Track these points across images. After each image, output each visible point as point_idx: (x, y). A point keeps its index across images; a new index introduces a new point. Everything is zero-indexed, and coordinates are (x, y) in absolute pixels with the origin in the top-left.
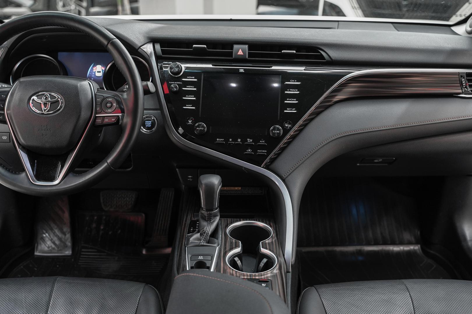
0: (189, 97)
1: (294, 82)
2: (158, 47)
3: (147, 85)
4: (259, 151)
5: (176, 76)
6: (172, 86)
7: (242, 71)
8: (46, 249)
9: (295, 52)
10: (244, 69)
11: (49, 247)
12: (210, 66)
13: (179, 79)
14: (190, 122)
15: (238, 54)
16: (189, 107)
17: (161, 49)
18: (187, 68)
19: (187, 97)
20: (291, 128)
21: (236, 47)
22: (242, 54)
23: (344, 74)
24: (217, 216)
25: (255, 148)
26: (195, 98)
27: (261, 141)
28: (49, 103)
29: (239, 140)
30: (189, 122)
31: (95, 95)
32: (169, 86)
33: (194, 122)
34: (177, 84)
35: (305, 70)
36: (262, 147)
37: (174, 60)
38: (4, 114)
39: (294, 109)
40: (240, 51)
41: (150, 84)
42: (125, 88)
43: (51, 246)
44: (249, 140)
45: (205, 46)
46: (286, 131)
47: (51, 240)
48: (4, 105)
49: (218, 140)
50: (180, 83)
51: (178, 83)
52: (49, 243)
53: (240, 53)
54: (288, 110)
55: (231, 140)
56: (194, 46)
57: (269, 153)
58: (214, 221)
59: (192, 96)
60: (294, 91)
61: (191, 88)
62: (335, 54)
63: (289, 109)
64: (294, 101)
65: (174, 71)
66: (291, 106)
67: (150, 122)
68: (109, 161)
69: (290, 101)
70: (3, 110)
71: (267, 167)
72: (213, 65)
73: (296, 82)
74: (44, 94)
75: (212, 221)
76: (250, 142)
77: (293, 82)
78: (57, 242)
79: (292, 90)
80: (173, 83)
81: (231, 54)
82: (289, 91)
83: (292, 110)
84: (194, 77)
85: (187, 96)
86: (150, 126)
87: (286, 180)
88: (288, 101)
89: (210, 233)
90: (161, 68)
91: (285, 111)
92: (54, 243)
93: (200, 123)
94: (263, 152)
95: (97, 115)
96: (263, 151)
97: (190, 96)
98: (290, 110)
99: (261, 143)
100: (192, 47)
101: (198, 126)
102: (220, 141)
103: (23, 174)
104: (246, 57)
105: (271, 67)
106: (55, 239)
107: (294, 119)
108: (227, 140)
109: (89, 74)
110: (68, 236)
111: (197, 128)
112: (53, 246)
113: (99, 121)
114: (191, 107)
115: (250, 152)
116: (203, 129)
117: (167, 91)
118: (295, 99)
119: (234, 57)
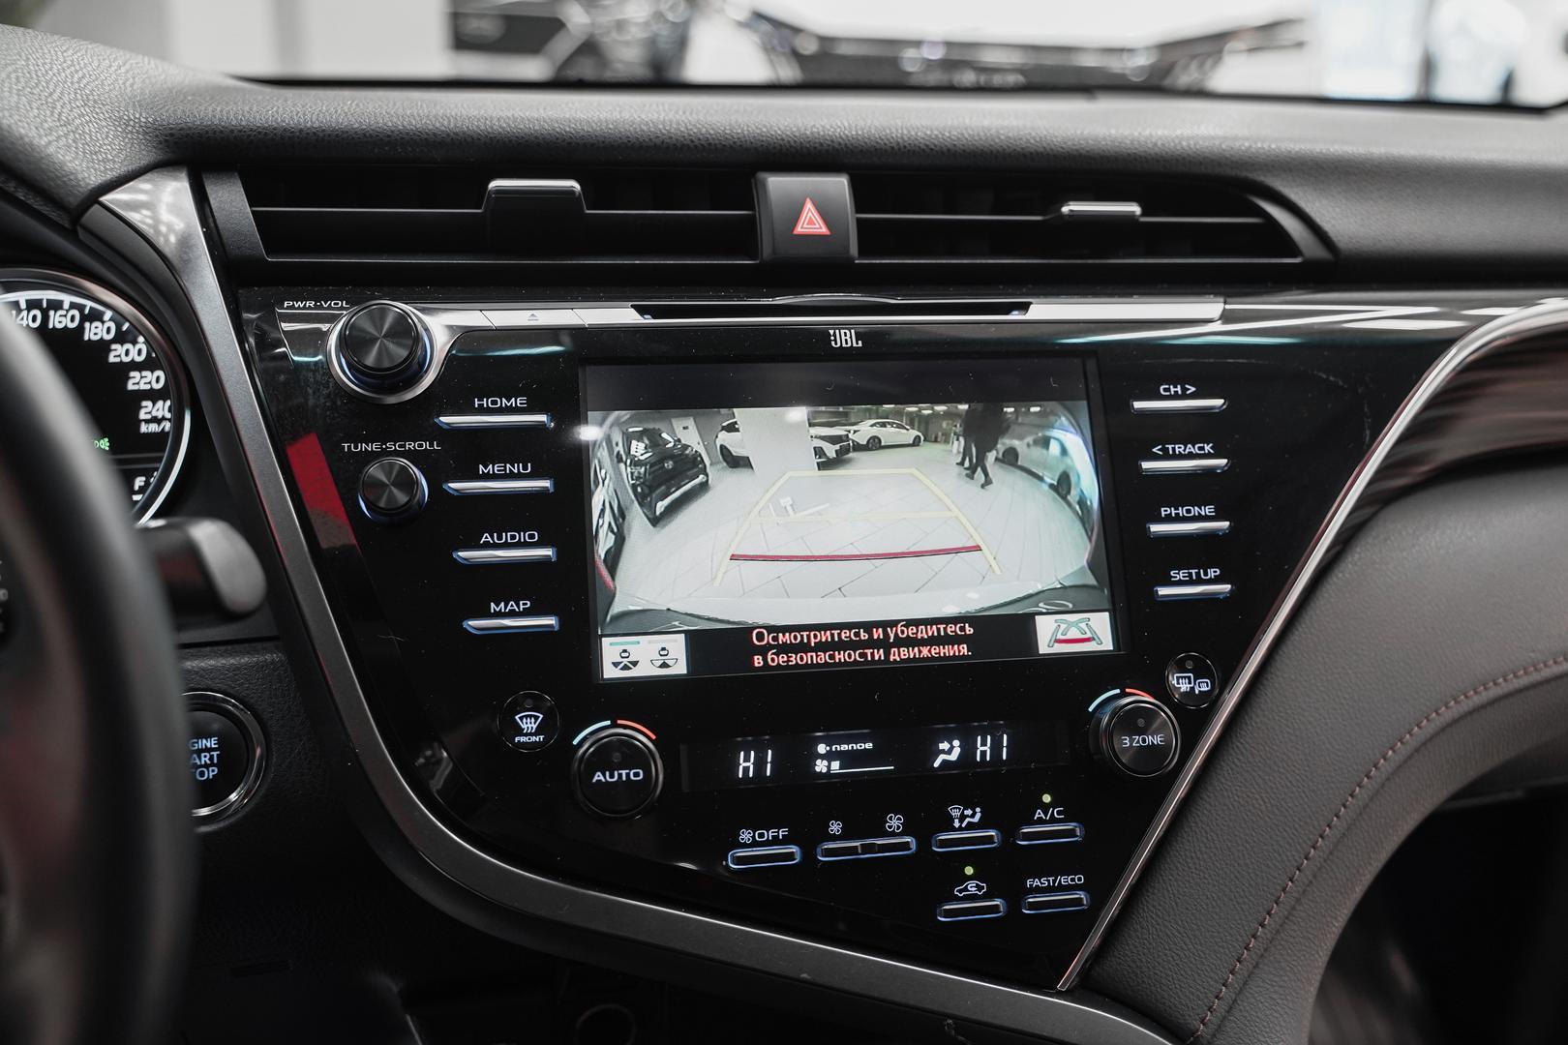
0: (506, 546)
1: (1184, 396)
2: (231, 199)
3: (192, 554)
4: (1037, 883)
5: (392, 400)
6: (374, 471)
7: (845, 339)
9: (1134, 208)
10: (860, 330)
12: (623, 315)
13: (414, 419)
14: (529, 725)
15: (799, 230)
16: (512, 614)
17: (253, 212)
18: (466, 337)
19: (487, 546)
20: (1213, 700)
21: (779, 185)
22: (824, 230)
25: (1005, 866)
26: (548, 552)
27: (1039, 814)
29: (895, 822)
30: (520, 732)
32: (348, 476)
33: (559, 728)
34: (412, 456)
35: (1226, 317)
36: (1052, 859)
37: (357, 285)
39: (1212, 573)
41: (212, 538)
45: (573, 184)
46: (1193, 716)
49: (745, 836)
50: (426, 445)
51: (410, 446)
53: (811, 223)
54: (1180, 583)
55: (835, 827)
56: (494, 184)
57: (1098, 893)
59: (525, 536)
60: (1191, 456)
61: (512, 476)
63: (1181, 575)
64: (1206, 519)
65: (386, 364)
66: (1193, 552)
67: (212, 743)
69: (1178, 519)
71: (1089, 989)
72: (642, 310)
73: (1193, 396)
76: (971, 827)
77: (1176, 397)
79: (1179, 449)
80: (374, 447)
81: (744, 235)
82: (1166, 456)
83: (1199, 582)
84: (519, 403)
85: (486, 538)
86: (213, 772)
88: (1169, 519)
90: (266, 343)
91: (1162, 591)
94: (1062, 888)
96: (1064, 880)
97: (507, 537)
98: (1191, 582)
99: (1041, 823)
100: (479, 193)
101: (601, 759)
102: (768, 844)
104: (847, 247)
105: (1025, 307)
107: (1215, 639)
108: (809, 834)
111: (598, 777)
114: (526, 613)
115: (973, 898)
116: (636, 775)
117: (337, 534)
118: (1208, 510)
119: (767, 251)
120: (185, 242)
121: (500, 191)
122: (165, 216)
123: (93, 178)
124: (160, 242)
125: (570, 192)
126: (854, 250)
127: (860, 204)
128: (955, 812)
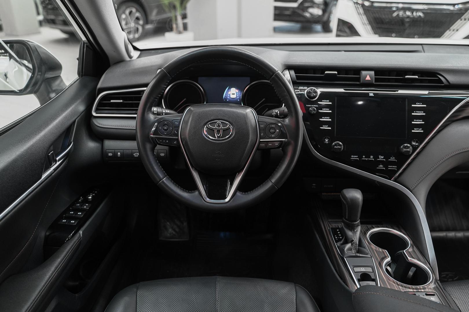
1: (420, 105)
2: (293, 72)
4: (390, 166)
5: (312, 100)
6: (310, 109)
7: (371, 95)
8: (168, 235)
9: (417, 77)
10: (374, 94)
11: (170, 234)
12: (342, 90)
13: (315, 103)
14: (327, 140)
15: (366, 79)
16: (326, 127)
17: (296, 75)
18: (322, 92)
19: (323, 119)
20: (418, 146)
21: (364, 73)
22: (370, 79)
24: (359, 226)
25: (386, 164)
26: (330, 120)
27: (391, 158)
28: (221, 131)
29: (372, 157)
30: (326, 141)
31: (258, 122)
33: (331, 141)
35: (429, 93)
36: (392, 163)
37: (308, 85)
38: (178, 140)
39: (421, 129)
40: (368, 76)
42: (274, 112)
43: (172, 233)
44: (381, 158)
45: (336, 72)
46: (415, 148)
47: (172, 228)
48: (178, 131)
49: (352, 156)
50: (316, 106)
51: (314, 106)
52: (170, 230)
53: (368, 78)
54: (416, 130)
55: (364, 157)
56: (326, 72)
57: (399, 169)
58: (357, 231)
59: (328, 118)
60: (420, 113)
61: (327, 110)
62: (452, 79)
63: (416, 129)
64: (421, 122)
65: (312, 96)
66: (418, 126)
69: (416, 121)
70: (177, 135)
71: (397, 181)
72: (344, 90)
74: (216, 122)
75: (355, 231)
76: (382, 159)
77: (419, 105)
78: (177, 230)
79: (418, 112)
80: (310, 106)
81: (358, 79)
82: (416, 113)
83: (418, 130)
84: (328, 101)
85: (323, 118)
87: (413, 191)
88: (415, 121)
89: (358, 242)
91: (413, 131)
92: (174, 230)
93: (336, 142)
95: (261, 140)
96: (394, 167)
97: (325, 118)
98: (417, 130)
99: (391, 159)
100: (323, 73)
101: (336, 145)
102: (355, 158)
103: (197, 193)
104: (373, 82)
105: (398, 91)
106: (175, 227)
107: (420, 138)
108: (360, 157)
109: (225, 96)
110: (185, 224)
111: (335, 147)
112: (174, 233)
113: (262, 145)
114: (327, 127)
115: (381, 167)
116: (340, 147)
118: (421, 121)
119: (361, 81)
120: (290, 80)
121: (327, 74)
122: (287, 76)
125: (336, 74)
127: (375, 75)
128: (380, 156)
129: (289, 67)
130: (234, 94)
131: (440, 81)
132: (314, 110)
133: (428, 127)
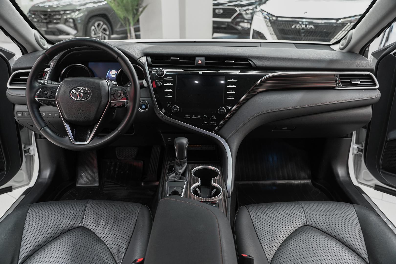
0: (169, 90)
1: (233, 80)
2: (149, 59)
4: (211, 123)
5: (161, 77)
6: (158, 83)
7: (201, 73)
8: (83, 182)
9: (233, 61)
10: (202, 73)
11: (85, 181)
12: (181, 70)
13: (162, 79)
14: (169, 105)
15: (199, 63)
16: (168, 96)
17: (151, 60)
18: (167, 72)
19: (167, 90)
20: (231, 109)
21: (197, 58)
23: (264, 75)
24: (186, 163)
25: (209, 121)
26: (172, 91)
27: (212, 117)
28: (82, 94)
29: (199, 116)
30: (168, 105)
31: (111, 89)
32: (156, 82)
33: (171, 105)
34: (161, 82)
35: (239, 73)
36: (213, 120)
37: (159, 67)
38: (55, 101)
39: (233, 97)
40: (200, 61)
41: (144, 82)
42: (129, 84)
43: (86, 181)
44: (206, 116)
46: (228, 110)
47: (86, 177)
48: (55, 95)
49: (186, 116)
50: (163, 81)
52: (85, 179)
53: (200, 62)
55: (194, 116)
56: (171, 58)
57: (217, 125)
58: (184, 166)
60: (233, 86)
61: (170, 84)
62: (258, 63)
63: (230, 97)
65: (159, 74)
66: (231, 95)
67: (145, 105)
68: (119, 129)
69: (230, 92)
70: (54, 98)
71: (216, 133)
72: (183, 70)
73: (234, 80)
74: (79, 88)
75: (182, 166)
77: (232, 80)
78: (90, 178)
79: (232, 85)
80: (159, 81)
81: (194, 63)
82: (230, 86)
83: (231, 98)
84: (171, 78)
86: (145, 107)
87: (228, 141)
88: (229, 92)
89: (181, 173)
90: (151, 72)
91: (227, 98)
92: (88, 179)
93: (175, 106)
94: (214, 124)
95: (111, 101)
98: (230, 98)
99: (213, 118)
100: (170, 59)
101: (174, 108)
102: (188, 117)
103: (67, 138)
105: (219, 71)
106: (89, 176)
107: (232, 103)
108: (191, 116)
109: (108, 76)
110: (97, 174)
112: (88, 181)
113: (113, 105)
114: (170, 96)
115: (206, 123)
116: (177, 109)
117: (155, 86)
118: (233, 91)
119: (196, 65)
120: (145, 63)
121: (172, 59)
122: (143, 60)
123: (138, 58)
124: (143, 63)
125: (178, 59)
126: (204, 65)
127: (205, 60)
128: (205, 116)
129: (146, 55)
130: (114, 74)
131: (250, 65)
132: (160, 84)
133: (238, 96)
